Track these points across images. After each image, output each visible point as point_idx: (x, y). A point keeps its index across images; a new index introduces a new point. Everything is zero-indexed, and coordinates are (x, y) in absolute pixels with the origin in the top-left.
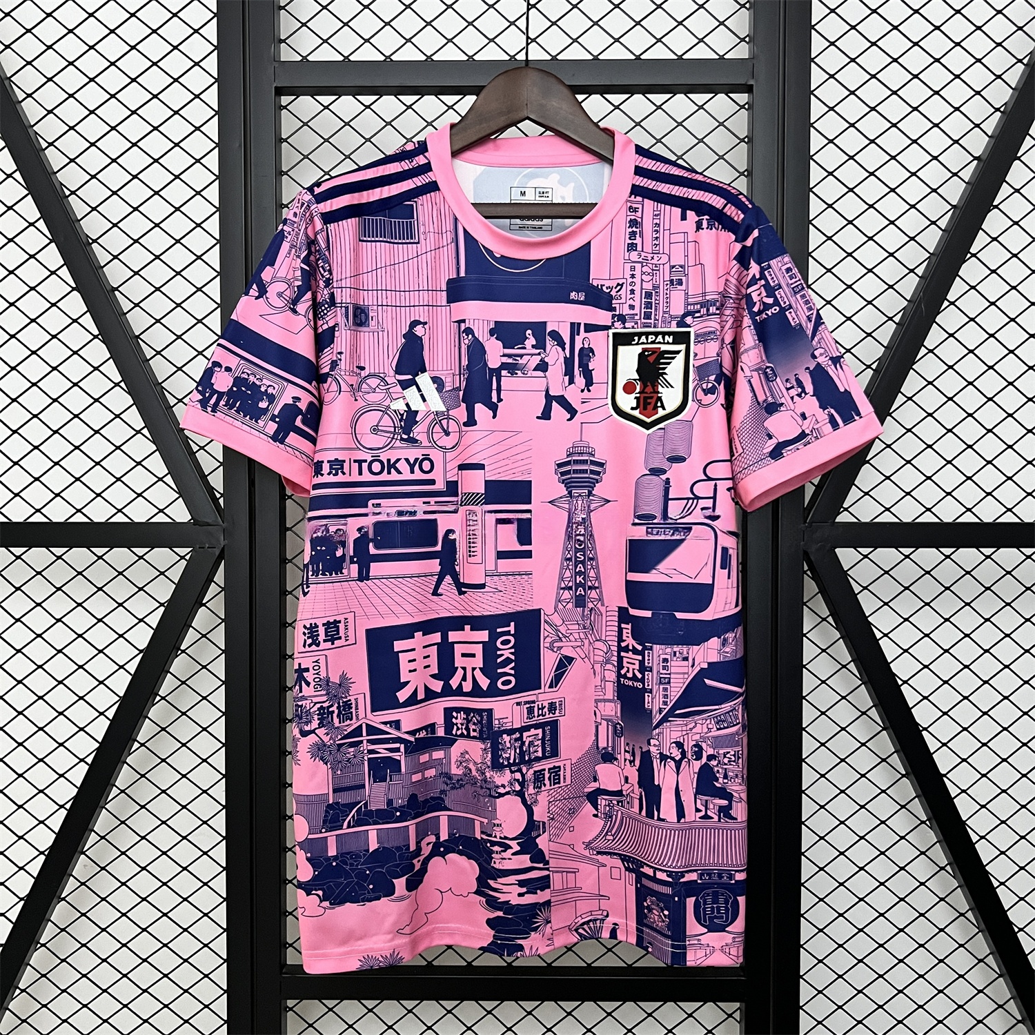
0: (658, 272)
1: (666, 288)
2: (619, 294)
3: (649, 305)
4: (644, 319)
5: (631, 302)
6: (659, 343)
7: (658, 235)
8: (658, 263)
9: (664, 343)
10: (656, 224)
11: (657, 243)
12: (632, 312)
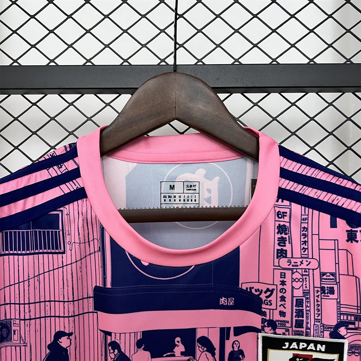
0: (308, 277)
1: (316, 294)
2: (269, 299)
3: (300, 313)
4: (295, 327)
5: (282, 309)
6: (311, 350)
7: (306, 239)
8: (308, 267)
9: (316, 351)
10: (304, 228)
11: (306, 247)
12: (282, 319)
